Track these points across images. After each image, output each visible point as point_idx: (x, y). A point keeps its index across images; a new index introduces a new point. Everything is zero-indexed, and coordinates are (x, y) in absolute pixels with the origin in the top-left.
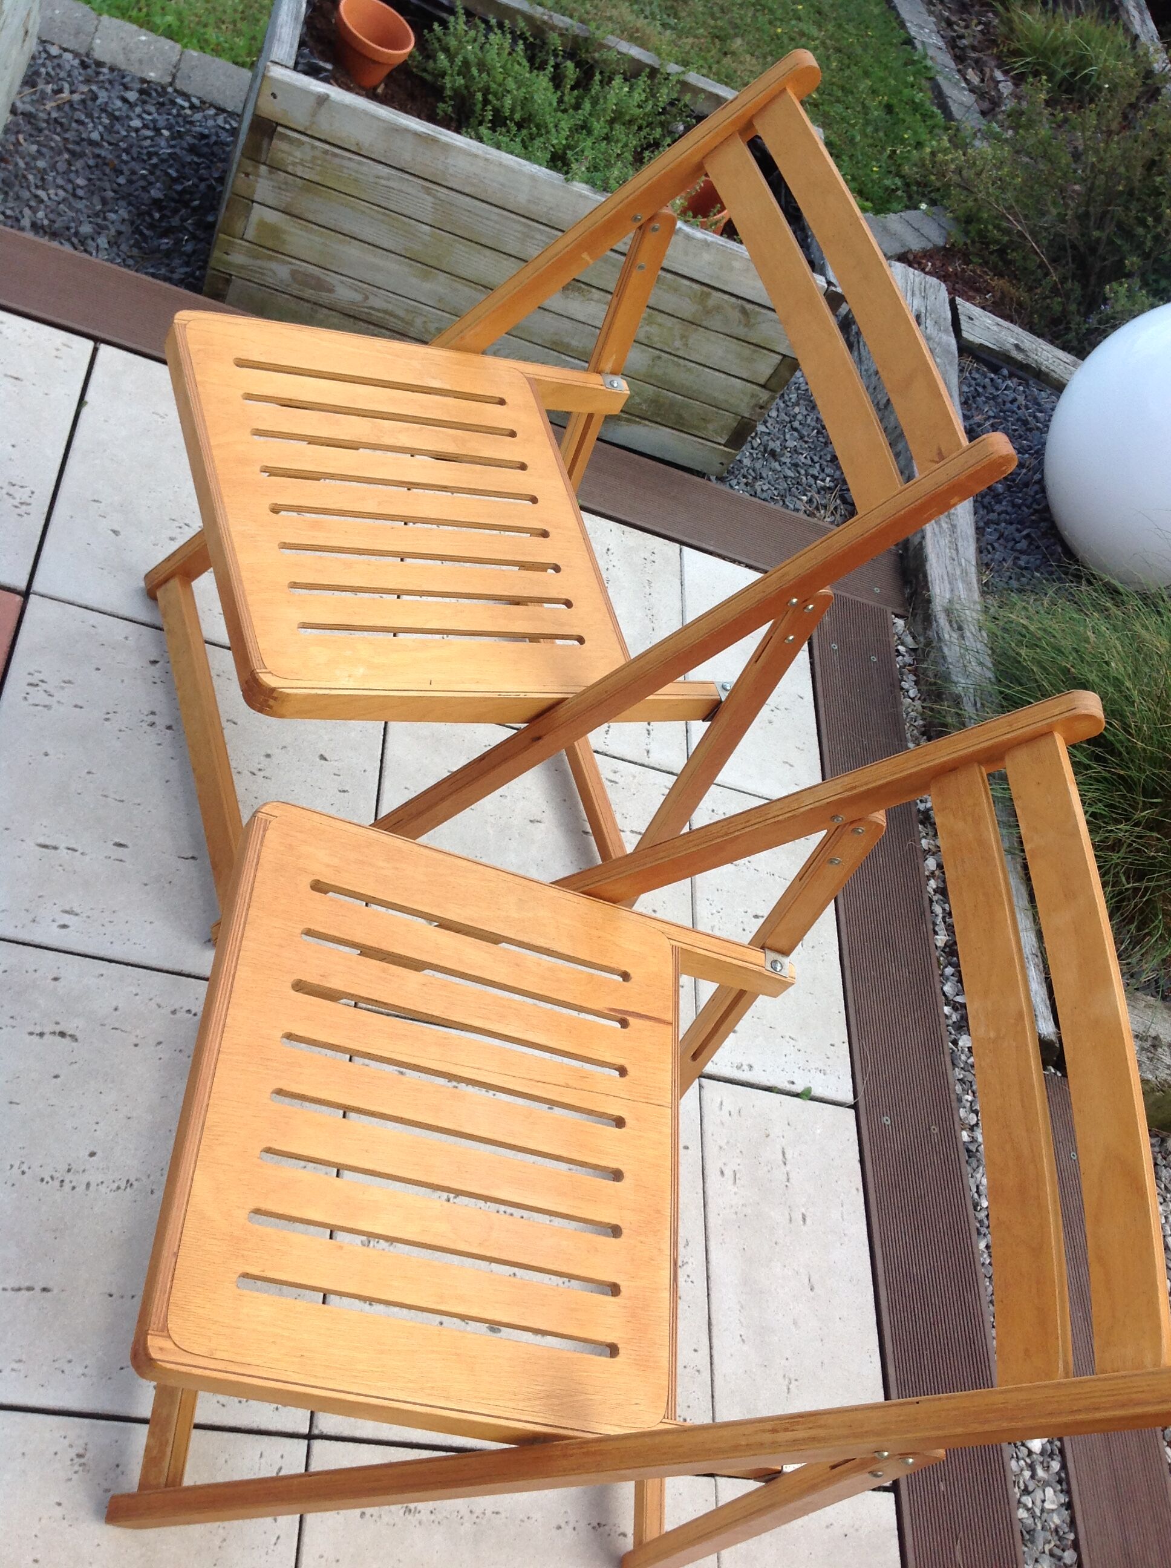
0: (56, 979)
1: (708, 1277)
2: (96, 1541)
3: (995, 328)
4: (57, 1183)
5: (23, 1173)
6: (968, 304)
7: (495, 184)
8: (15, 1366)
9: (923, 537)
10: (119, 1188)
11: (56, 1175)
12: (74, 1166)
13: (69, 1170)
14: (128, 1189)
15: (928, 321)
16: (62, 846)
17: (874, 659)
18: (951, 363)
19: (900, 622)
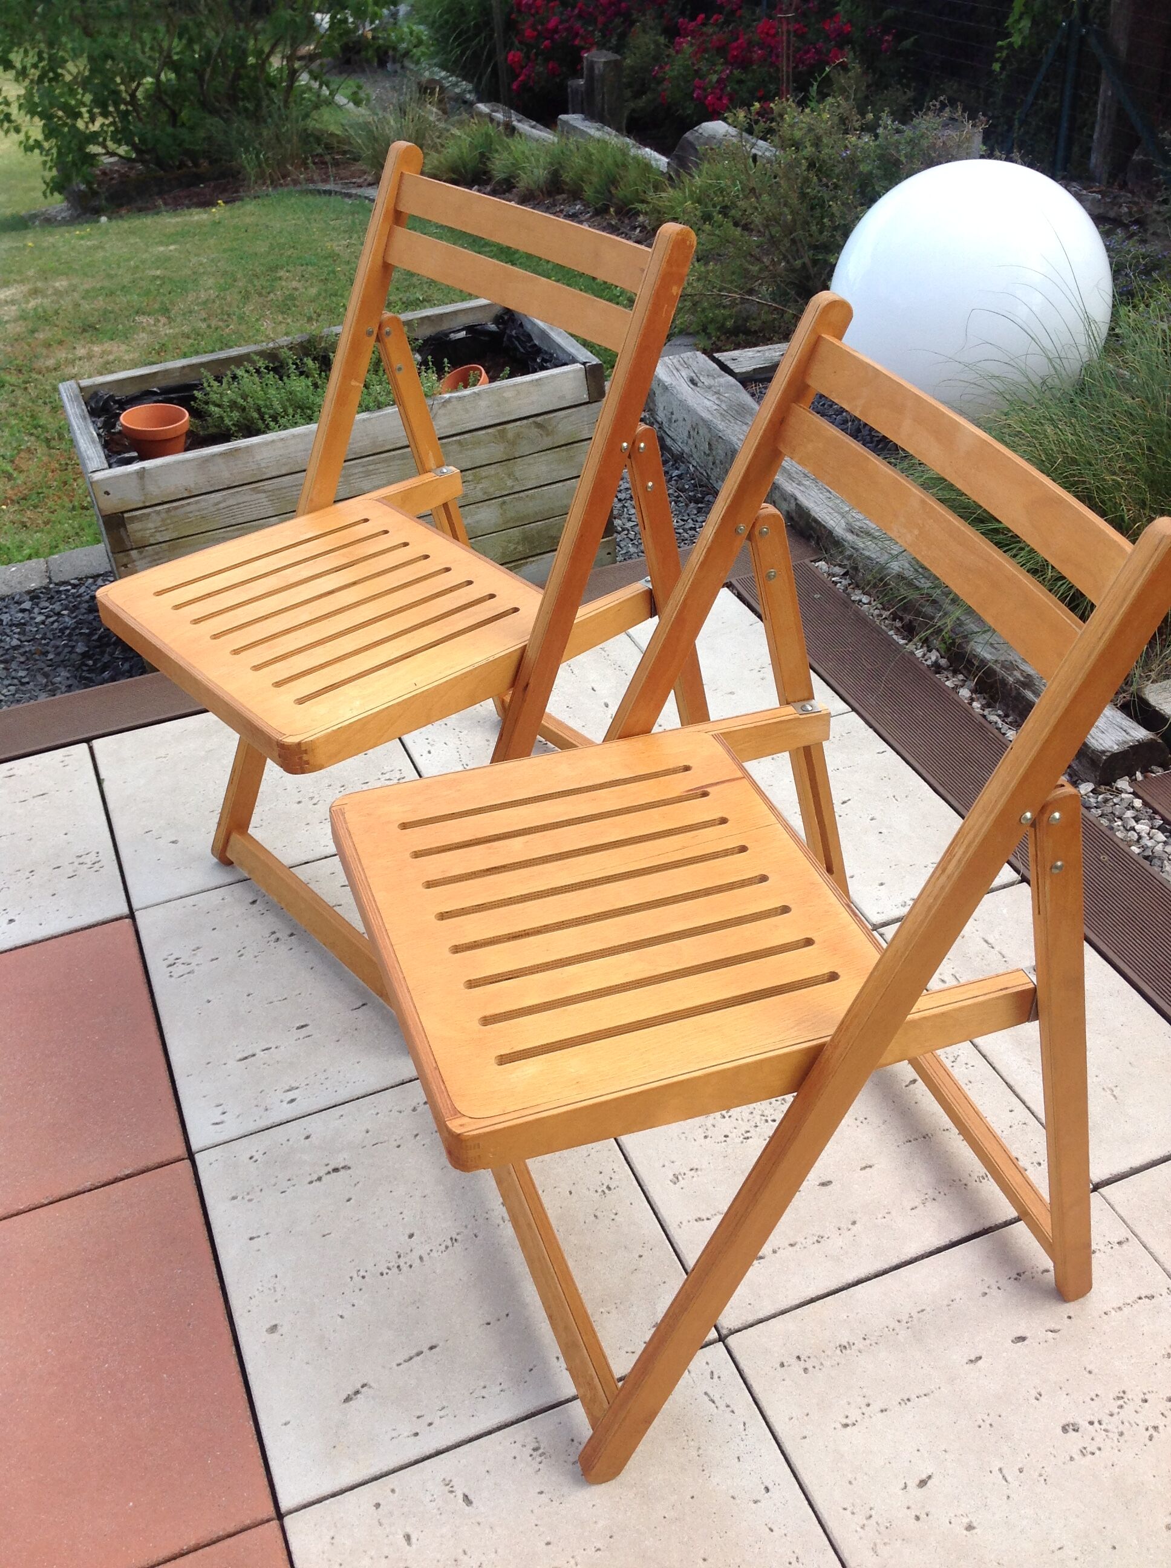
0: (307, 1137)
1: (984, 1056)
2: (590, 1504)
3: (759, 354)
4: (395, 1270)
5: (363, 1277)
6: (725, 354)
7: (299, 454)
8: (442, 1413)
9: (796, 499)
10: (447, 1247)
11: (390, 1265)
12: (401, 1252)
13: (399, 1257)
14: (455, 1244)
15: (701, 378)
16: (257, 1051)
17: (817, 596)
18: (737, 391)
19: (822, 564)
